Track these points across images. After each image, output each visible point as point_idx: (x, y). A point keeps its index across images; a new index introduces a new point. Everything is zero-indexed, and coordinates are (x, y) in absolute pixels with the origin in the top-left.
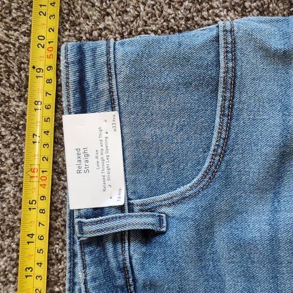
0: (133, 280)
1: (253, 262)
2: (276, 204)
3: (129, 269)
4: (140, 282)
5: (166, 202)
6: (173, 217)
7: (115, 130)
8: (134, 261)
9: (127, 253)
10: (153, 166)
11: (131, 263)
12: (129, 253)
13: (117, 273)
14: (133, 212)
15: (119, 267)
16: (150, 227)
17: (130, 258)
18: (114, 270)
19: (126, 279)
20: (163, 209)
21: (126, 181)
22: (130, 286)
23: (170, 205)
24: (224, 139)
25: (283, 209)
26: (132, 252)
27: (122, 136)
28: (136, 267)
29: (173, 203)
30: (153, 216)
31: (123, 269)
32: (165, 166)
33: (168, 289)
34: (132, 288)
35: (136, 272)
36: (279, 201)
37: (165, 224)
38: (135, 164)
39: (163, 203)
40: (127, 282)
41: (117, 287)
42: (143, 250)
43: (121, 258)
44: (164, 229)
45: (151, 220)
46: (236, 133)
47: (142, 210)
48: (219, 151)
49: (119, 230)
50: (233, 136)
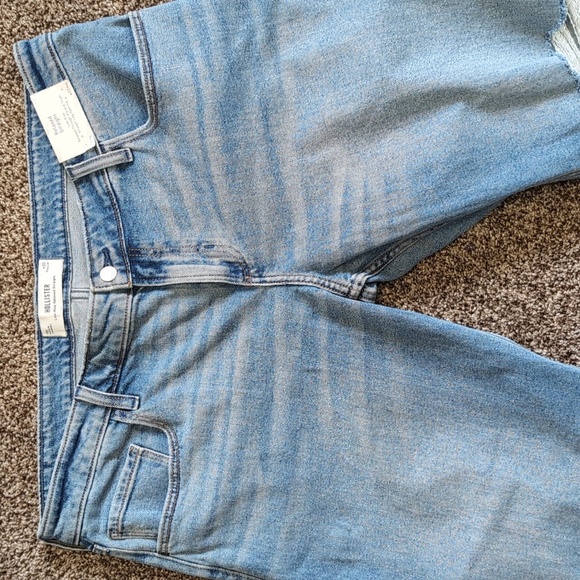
3: (112, 192)
4: (122, 199)
5: (128, 139)
8: (114, 186)
10: (109, 113)
11: (112, 187)
12: (109, 180)
13: (104, 197)
14: (105, 153)
15: (104, 192)
17: (111, 184)
18: (102, 195)
19: (111, 200)
20: (127, 145)
22: (115, 205)
30: (120, 152)
31: (108, 194)
34: (117, 206)
35: (118, 193)
37: (131, 156)
40: (112, 203)
41: (106, 207)
42: (120, 176)
43: (104, 185)
44: (131, 160)
45: (119, 156)
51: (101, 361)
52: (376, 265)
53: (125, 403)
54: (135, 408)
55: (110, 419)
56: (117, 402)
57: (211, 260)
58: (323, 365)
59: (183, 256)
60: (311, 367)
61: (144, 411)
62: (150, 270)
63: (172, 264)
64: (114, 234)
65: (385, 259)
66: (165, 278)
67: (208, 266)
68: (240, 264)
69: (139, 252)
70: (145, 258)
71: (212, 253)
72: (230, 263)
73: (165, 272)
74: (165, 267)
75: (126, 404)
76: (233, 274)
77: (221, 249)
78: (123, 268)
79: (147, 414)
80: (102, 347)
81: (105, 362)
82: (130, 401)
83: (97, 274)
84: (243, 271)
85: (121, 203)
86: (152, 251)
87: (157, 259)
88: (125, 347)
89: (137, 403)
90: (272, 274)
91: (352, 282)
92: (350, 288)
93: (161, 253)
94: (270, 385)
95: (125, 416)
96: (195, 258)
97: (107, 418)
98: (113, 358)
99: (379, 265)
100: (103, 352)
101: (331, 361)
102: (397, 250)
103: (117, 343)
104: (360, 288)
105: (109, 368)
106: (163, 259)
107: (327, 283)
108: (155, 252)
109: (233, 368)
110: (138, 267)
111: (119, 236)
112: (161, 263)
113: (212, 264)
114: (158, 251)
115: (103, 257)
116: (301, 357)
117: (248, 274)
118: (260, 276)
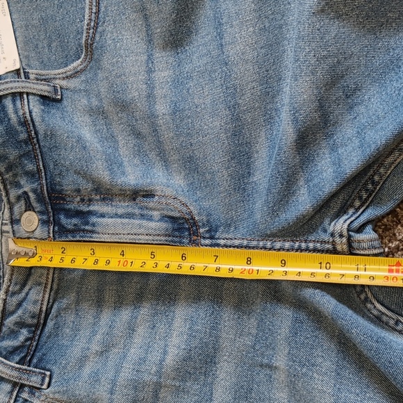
0: (35, 133)
1: (136, 120)
2: (150, 65)
3: (30, 122)
5: (61, 76)
6: (67, 89)
7: (5, 15)
8: (34, 114)
9: (26, 107)
11: (31, 116)
12: (29, 108)
14: (29, 78)
15: (20, 122)
16: (46, 94)
17: (30, 112)
18: (16, 125)
19: (29, 132)
20: (57, 81)
21: (19, 55)
22: (33, 138)
23: (64, 78)
24: (95, 14)
25: (156, 69)
26: (31, 107)
27: (12, 22)
28: (37, 119)
29: (67, 77)
30: (49, 85)
31: (24, 123)
32: (54, 44)
33: (68, 137)
34: (35, 140)
35: (37, 124)
36: (153, 62)
37: (59, 93)
38: (26, 43)
39: (58, 76)
40: (30, 135)
41: (21, 141)
42: (42, 107)
44: (59, 97)
46: (106, 7)
47: (37, 79)
48: (92, 24)
49: (18, 90)
50: (103, 9)
51: (17, 323)
52: (360, 198)
53: (34, 378)
54: (44, 387)
55: (17, 396)
56: (26, 376)
57: (150, 213)
58: (281, 361)
59: (116, 206)
60: (265, 361)
61: (54, 393)
62: (75, 221)
63: (103, 216)
64: (33, 175)
65: (370, 186)
66: (92, 232)
67: (144, 223)
68: (187, 220)
69: (64, 199)
70: (71, 206)
71: (151, 205)
72: (173, 219)
73: (93, 225)
74: (94, 219)
75: (35, 380)
76: (177, 233)
77: (163, 200)
78: (45, 217)
79: (57, 396)
80: (19, 305)
81: (21, 324)
82: (40, 377)
83: (18, 221)
84: (189, 229)
85: (41, 137)
86: (78, 199)
87: (84, 208)
88: (44, 308)
89: (47, 380)
90: (227, 236)
91: (332, 235)
92: (334, 243)
93: (90, 200)
94: (210, 380)
95: (34, 394)
96: (130, 210)
97: (15, 394)
98: (30, 321)
99: (365, 196)
100: (20, 312)
101: (291, 357)
102: (382, 170)
103: (35, 302)
104: (344, 240)
105: (24, 333)
106: (92, 208)
107: (303, 245)
108: (83, 200)
109: (165, 353)
110: (62, 217)
111: (40, 178)
112: (90, 213)
113: (150, 219)
114: (86, 198)
115: (23, 202)
116: (253, 347)
117: (196, 233)
118: (212, 238)
